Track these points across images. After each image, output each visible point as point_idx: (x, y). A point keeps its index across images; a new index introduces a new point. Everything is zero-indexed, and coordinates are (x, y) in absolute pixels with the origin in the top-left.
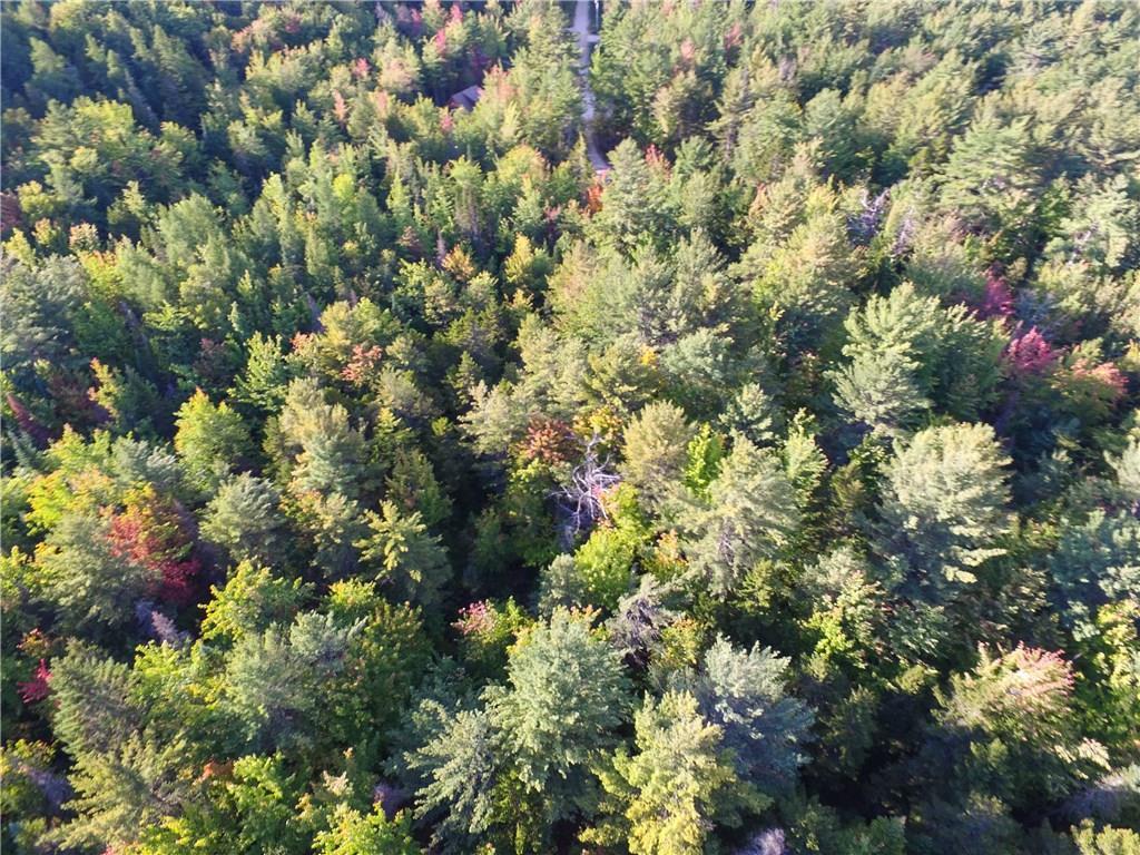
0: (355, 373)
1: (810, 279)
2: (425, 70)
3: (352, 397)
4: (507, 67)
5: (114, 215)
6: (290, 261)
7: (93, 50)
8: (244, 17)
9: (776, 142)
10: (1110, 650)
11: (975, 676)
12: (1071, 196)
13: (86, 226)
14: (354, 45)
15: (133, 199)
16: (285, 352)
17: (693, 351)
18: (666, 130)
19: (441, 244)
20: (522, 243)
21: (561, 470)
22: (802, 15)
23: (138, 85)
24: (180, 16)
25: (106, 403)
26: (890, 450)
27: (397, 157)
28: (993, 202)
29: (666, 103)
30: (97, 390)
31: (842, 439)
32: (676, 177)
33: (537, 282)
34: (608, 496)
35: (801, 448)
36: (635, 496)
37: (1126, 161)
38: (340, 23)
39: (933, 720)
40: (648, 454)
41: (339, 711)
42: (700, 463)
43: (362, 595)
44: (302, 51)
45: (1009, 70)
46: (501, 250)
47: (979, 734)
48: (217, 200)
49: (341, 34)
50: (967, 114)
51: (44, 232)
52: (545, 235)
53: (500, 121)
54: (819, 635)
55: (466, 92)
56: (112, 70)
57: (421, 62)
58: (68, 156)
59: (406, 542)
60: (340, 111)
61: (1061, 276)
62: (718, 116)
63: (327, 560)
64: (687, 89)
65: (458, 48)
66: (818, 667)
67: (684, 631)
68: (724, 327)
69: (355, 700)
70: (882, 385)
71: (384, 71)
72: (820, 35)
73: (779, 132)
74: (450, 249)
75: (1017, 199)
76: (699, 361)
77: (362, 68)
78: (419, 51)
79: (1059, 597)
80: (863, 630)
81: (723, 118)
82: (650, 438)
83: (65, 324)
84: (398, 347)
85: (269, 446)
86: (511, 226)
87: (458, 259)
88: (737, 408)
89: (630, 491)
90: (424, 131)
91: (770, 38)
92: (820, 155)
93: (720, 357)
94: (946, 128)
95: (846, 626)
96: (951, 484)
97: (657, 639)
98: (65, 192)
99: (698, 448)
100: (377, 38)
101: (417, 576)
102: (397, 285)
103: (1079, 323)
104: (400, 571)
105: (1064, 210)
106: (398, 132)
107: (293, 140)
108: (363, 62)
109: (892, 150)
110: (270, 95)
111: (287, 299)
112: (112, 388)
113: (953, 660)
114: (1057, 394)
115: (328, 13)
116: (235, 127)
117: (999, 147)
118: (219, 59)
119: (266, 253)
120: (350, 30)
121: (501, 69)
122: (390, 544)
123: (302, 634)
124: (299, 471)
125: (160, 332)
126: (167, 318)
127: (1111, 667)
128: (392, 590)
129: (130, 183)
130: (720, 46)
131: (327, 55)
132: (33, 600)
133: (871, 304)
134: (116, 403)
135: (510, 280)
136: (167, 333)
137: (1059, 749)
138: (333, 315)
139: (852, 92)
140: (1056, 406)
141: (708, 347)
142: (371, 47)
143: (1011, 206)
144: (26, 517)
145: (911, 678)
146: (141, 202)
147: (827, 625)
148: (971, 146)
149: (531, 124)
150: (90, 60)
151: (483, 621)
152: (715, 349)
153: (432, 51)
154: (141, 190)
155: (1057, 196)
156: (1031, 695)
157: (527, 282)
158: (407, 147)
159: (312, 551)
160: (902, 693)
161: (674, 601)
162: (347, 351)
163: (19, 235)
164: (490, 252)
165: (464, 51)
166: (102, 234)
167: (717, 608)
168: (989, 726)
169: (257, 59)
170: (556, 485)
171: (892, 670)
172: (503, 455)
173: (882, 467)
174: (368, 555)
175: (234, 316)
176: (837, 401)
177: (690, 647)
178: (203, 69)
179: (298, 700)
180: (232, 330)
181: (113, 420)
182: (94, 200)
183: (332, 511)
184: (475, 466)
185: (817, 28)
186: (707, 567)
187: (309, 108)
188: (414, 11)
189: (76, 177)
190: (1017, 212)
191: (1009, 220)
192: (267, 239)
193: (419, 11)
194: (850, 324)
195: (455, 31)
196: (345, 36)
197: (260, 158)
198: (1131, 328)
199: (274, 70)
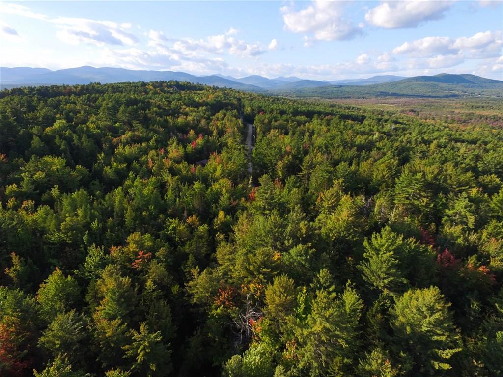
0: (138, 264)
1: (345, 225)
2: (186, 153)
3: (137, 275)
4: (219, 152)
5: (45, 197)
6: (117, 217)
7: (58, 140)
8: (119, 134)
9: (325, 179)
12: (446, 201)
13: (30, 201)
14: (160, 144)
15: (55, 192)
16: (105, 254)
17: (296, 254)
18: (281, 176)
19: (186, 214)
20: (221, 214)
21: (234, 311)
22: (331, 140)
23: (71, 153)
24: (95, 133)
25: (12, 275)
26: (393, 302)
27: (171, 181)
28: (416, 203)
29: (281, 166)
30: (10, 269)
31: (369, 296)
32: (286, 191)
33: (227, 229)
34: (258, 326)
35: (350, 297)
36: (270, 325)
38: (156, 137)
40: (277, 301)
42: (303, 306)
44: (139, 145)
45: (411, 160)
46: (211, 217)
48: (91, 193)
50: (399, 172)
51: (11, 203)
52: (231, 211)
53: (215, 170)
55: (202, 161)
56: (63, 147)
57: (185, 151)
58: (33, 175)
59: (150, 347)
60: (150, 165)
62: (301, 171)
63: (105, 357)
64: (289, 161)
65: (200, 147)
68: (310, 245)
70: (384, 269)
71: (171, 153)
72: (339, 147)
73: (326, 176)
75: (425, 201)
76: (299, 259)
77: (162, 152)
78: (185, 147)
81: (304, 172)
82: (278, 293)
84: (160, 253)
85: (88, 298)
86: (216, 207)
87: (193, 219)
88: (318, 281)
89: (267, 322)
90: (184, 172)
91: (320, 147)
92: (343, 184)
93: (309, 257)
94: (392, 176)
96: (426, 312)
98: (27, 188)
99: (301, 298)
100: (169, 142)
101: (153, 367)
102: (164, 228)
104: (145, 363)
105: (446, 206)
106: (173, 172)
107: (131, 174)
108: (162, 150)
109: (372, 183)
110: (123, 159)
112: (18, 268)
115: (151, 134)
116: (107, 168)
117: (414, 182)
118: (105, 146)
119: (107, 213)
120: (159, 139)
121: (217, 153)
122: (141, 347)
124: (100, 308)
125: (50, 243)
126: (55, 237)
129: (55, 186)
130: (301, 149)
131: (149, 147)
133: (373, 236)
135: (215, 228)
136: (53, 244)
138: (133, 237)
139: (353, 165)
141: (303, 252)
142: (167, 145)
143: (424, 204)
148: (403, 182)
149: (227, 172)
150: (55, 144)
152: (306, 254)
153: (190, 148)
154: (59, 189)
155: (441, 201)
157: (222, 229)
158: (176, 178)
159: (98, 352)
162: (136, 254)
164: (207, 216)
165: (203, 148)
166: (36, 205)
169: (120, 147)
170: (231, 319)
172: (205, 304)
173: (391, 310)
174: (130, 353)
175: (86, 237)
176: (364, 278)
178: (98, 149)
180: (83, 244)
181: (13, 284)
182: (38, 191)
184: (191, 310)
185: (337, 145)
186: (309, 362)
187: (138, 163)
188: (185, 135)
189: (34, 182)
190: (427, 206)
191: (424, 210)
192: (109, 208)
193: (187, 135)
194: (365, 243)
195: (200, 141)
196: (156, 141)
197: (114, 180)
198: (488, 252)
199: (126, 151)
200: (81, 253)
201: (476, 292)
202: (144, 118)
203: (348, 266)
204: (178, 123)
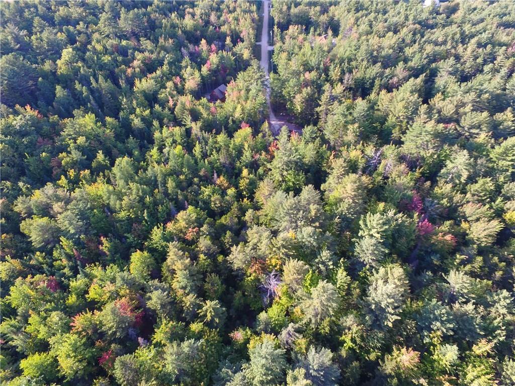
0: (190, 236)
1: (347, 206)
2: (202, 77)
3: (188, 246)
5: (94, 164)
6: (162, 187)
7: (78, 86)
8: (129, 57)
9: (341, 124)
10: (435, 346)
11: (392, 356)
12: (450, 152)
13: (86, 171)
14: (173, 67)
15: (100, 156)
16: (164, 231)
17: (306, 234)
18: (300, 109)
19: (215, 175)
21: (262, 278)
22: (355, 50)
24: (106, 61)
25: (105, 250)
26: (371, 273)
27: (196, 127)
28: (422, 153)
29: (299, 100)
30: (102, 246)
31: (357, 267)
32: (303, 143)
33: (252, 187)
34: (278, 288)
35: (342, 276)
36: (287, 289)
37: (474, 134)
38: (168, 58)
39: (379, 370)
40: (291, 278)
41: (198, 370)
42: (309, 282)
43: (200, 327)
44: (154, 75)
45: (439, 75)
46: (236, 171)
47: (390, 376)
48: (130, 155)
49: (168, 63)
50: (415, 112)
51: (72, 173)
52: (253, 166)
53: (234, 109)
54: (345, 342)
55: (219, 88)
56: (85, 94)
57: (201, 74)
58: (75, 140)
59: (214, 312)
60: (171, 103)
61: (444, 188)
62: (320, 106)
63: (187, 314)
64: (308, 94)
65: (215, 66)
66: (343, 353)
67: (302, 342)
68: (317, 224)
69: (202, 366)
71: (187, 81)
72: (362, 60)
73: (343, 120)
74: (219, 177)
75: (430, 152)
76: (309, 239)
77: (177, 80)
78: (200, 70)
79: (420, 329)
80: (358, 340)
81: (322, 107)
82: (292, 272)
83: (88, 218)
84: (205, 228)
85: (164, 269)
86: (241, 162)
87: (221, 180)
88: (321, 257)
89: (285, 287)
90: (205, 115)
91: (342, 61)
92: (358, 130)
93: (316, 237)
94: (407, 117)
95: (353, 340)
97: (294, 342)
98: (76, 155)
99: (309, 276)
100: (183, 64)
101: (217, 320)
102: (200, 194)
103: (447, 210)
104: (212, 320)
106: (196, 116)
107: (156, 123)
108: (178, 78)
109: (387, 124)
110: (143, 98)
111: (163, 204)
112: (107, 245)
113: (386, 349)
114: (433, 244)
115: (162, 53)
116: (132, 117)
117: (424, 134)
118: (122, 83)
119: (152, 184)
120: (171, 60)
121: (233, 81)
122: (209, 311)
123: (186, 346)
124: (175, 280)
125: (120, 221)
126: (123, 215)
127: (435, 352)
128: (210, 325)
129: (99, 151)
130: (322, 66)
131: (164, 74)
132: (99, 331)
133: (368, 215)
134: (109, 251)
135: (241, 188)
136: (122, 221)
137: (413, 380)
138: (181, 215)
139: (374, 91)
140: (433, 248)
141: (311, 234)
142: (180, 68)
143: (429, 155)
144: (87, 296)
145: (372, 356)
146: (103, 157)
147: (347, 338)
149: (247, 111)
150: (76, 89)
151: (239, 335)
152: (314, 233)
153: (205, 69)
154: (103, 153)
155: (445, 152)
156: (407, 364)
157: (247, 188)
158: (199, 124)
159: (182, 311)
160: (370, 360)
161: (298, 331)
162: (186, 228)
163: (63, 177)
164: (233, 174)
165: (218, 66)
166: (92, 173)
167: (313, 333)
168: (393, 374)
169: (137, 82)
170: (261, 283)
171: (368, 352)
172: (242, 270)
173: (370, 278)
174: (201, 314)
175: (145, 215)
176: (355, 253)
177: (304, 346)
178: (118, 89)
179: (185, 366)
180: (145, 219)
181: (107, 256)
182: (86, 157)
183: (189, 300)
184: (233, 273)
185: (361, 58)
186: (310, 319)
187: (160, 106)
188: (196, 47)
189: (78, 148)
190: (431, 156)
191: (428, 160)
193: (198, 46)
194: (361, 222)
195: (214, 59)
196: (170, 64)
197: (142, 129)
199: (144, 84)
200: (145, 225)
201: (439, 255)
202: (147, 22)
203: (346, 237)
204: (186, 27)
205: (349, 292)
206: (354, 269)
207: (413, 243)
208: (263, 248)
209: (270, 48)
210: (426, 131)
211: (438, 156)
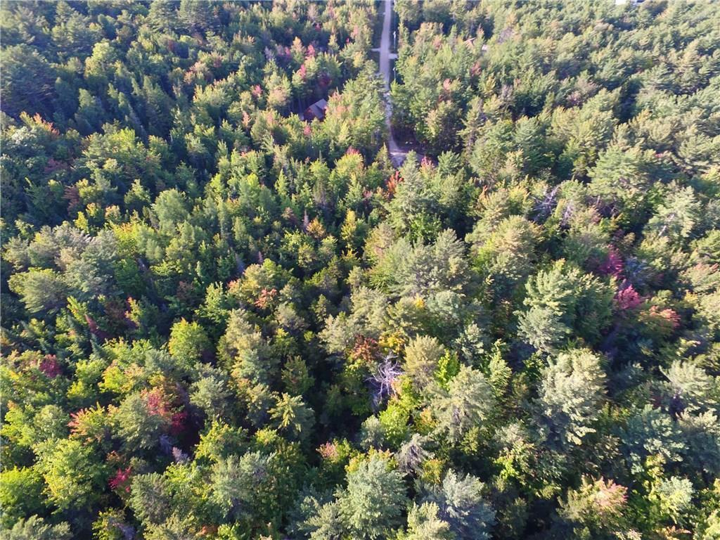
0: (263, 302)
1: (507, 260)
2: (294, 89)
3: (260, 317)
4: (341, 91)
5: (127, 198)
6: (225, 231)
7: (112, 92)
8: (190, 58)
9: (496, 151)
10: (651, 479)
11: (579, 492)
12: (664, 192)
13: (114, 207)
14: (252, 74)
15: (137, 188)
16: (224, 293)
17: (442, 301)
18: (434, 133)
19: (306, 218)
20: (351, 215)
21: (373, 366)
22: (517, 54)
23: (135, 110)
24: (155, 62)
25: (134, 319)
26: (545, 362)
27: (280, 155)
28: (620, 193)
29: (434, 119)
30: (130, 312)
31: (521, 353)
32: (438, 175)
33: (360, 239)
34: (396, 382)
35: (498, 365)
36: (411, 383)
37: (700, 167)
38: (245, 61)
39: (557, 514)
40: (417, 364)
41: (263, 501)
42: (444, 371)
43: (271, 437)
44: (223, 82)
46: (338, 216)
47: (577, 524)
48: (182, 188)
49: (245, 68)
50: (609, 135)
51: (92, 209)
52: (363, 208)
53: (338, 130)
54: (502, 467)
55: (317, 103)
56: (121, 103)
57: (292, 85)
58: (101, 165)
59: (295, 413)
60: (246, 121)
61: (654, 243)
62: (465, 127)
63: (253, 416)
64: (446, 110)
65: (312, 74)
66: (500, 484)
67: (435, 464)
68: (459, 287)
69: (271, 496)
71: (271, 92)
72: (528, 68)
73: (499, 145)
74: (311, 220)
75: (633, 193)
76: (445, 308)
77: (257, 90)
78: (290, 79)
79: (625, 451)
80: (524, 465)
81: (467, 129)
82: (418, 354)
83: (111, 272)
84: (286, 290)
85: (221, 348)
86: (344, 203)
87: (315, 225)
88: (466, 336)
89: (407, 381)
90: (294, 137)
91: (497, 69)
92: (521, 160)
93: (457, 306)
94: (596, 143)
95: (515, 464)
96: (569, 394)
97: (420, 465)
98: (102, 185)
99: (444, 362)
100: (267, 69)
101: (299, 427)
102: (282, 244)
103: (661, 275)
104: (291, 427)
105: (659, 200)
106: (280, 138)
107: (222, 146)
108: (258, 87)
109: (565, 153)
110: (206, 112)
111: (225, 256)
112: (138, 312)
113: (570, 482)
114: (642, 323)
115: (238, 54)
116: (188, 137)
118: (177, 91)
119: (211, 226)
120: (250, 64)
121: (338, 93)
122: (286, 411)
123: (246, 463)
124: (237, 365)
125: (160, 277)
126: (163, 269)
127: (650, 489)
128: (287, 434)
129: (136, 181)
130: (467, 75)
131: (237, 82)
132: (113, 437)
133: (540, 274)
134: (140, 320)
135: (344, 238)
136: (163, 277)
137: (618, 534)
138: (251, 271)
139: (545, 110)
140: (641, 330)
141: (450, 301)
142: (263, 75)
143: (630, 196)
144: (100, 385)
145: (547, 491)
146: (141, 190)
147: (506, 461)
149: (356, 133)
150: (109, 96)
151: (333, 451)
152: (455, 301)
153: (297, 78)
154: (141, 184)
155: (656, 192)
156: (605, 505)
157: (353, 239)
158: (286, 149)
159: (245, 411)
160: (543, 498)
161: (429, 447)
162: (259, 290)
163: (81, 214)
164: (333, 220)
165: (316, 75)
166: (122, 211)
167: (451, 451)
168: (582, 521)
169: (198, 90)
170: (369, 374)
171: (540, 486)
172: (341, 354)
173: (541, 370)
174: (274, 416)
175: (198, 269)
176: (519, 334)
177: (437, 473)
178: (170, 99)
179: (244, 495)
180: (197, 276)
181: (137, 328)
182: (116, 188)
183: (257, 392)
184: (327, 359)
185: (525, 65)
186: (447, 428)
187: (229, 123)
188: (287, 48)
189: (106, 175)
190: (634, 199)
191: (629, 204)
192: (212, 217)
193: (290, 48)
194: (528, 286)
195: (311, 64)
196: (247, 69)
197: (202, 155)
198: (689, 280)
199: (208, 95)
200: (197, 285)
201: (650, 341)
202: (218, 14)
203: (504, 309)
204: (273, 22)
205: (509, 390)
206: (517, 356)
207: (608, 322)
208: (375, 321)
209: (393, 56)
210: (627, 160)
211: (646, 197)
